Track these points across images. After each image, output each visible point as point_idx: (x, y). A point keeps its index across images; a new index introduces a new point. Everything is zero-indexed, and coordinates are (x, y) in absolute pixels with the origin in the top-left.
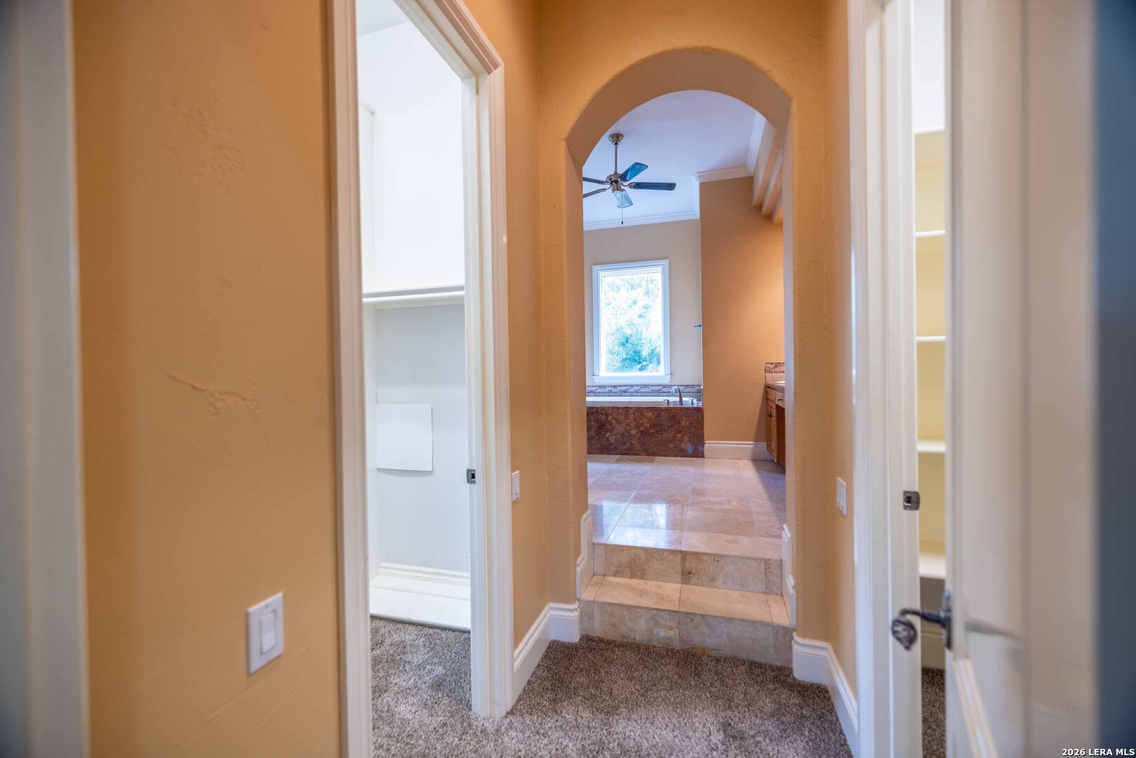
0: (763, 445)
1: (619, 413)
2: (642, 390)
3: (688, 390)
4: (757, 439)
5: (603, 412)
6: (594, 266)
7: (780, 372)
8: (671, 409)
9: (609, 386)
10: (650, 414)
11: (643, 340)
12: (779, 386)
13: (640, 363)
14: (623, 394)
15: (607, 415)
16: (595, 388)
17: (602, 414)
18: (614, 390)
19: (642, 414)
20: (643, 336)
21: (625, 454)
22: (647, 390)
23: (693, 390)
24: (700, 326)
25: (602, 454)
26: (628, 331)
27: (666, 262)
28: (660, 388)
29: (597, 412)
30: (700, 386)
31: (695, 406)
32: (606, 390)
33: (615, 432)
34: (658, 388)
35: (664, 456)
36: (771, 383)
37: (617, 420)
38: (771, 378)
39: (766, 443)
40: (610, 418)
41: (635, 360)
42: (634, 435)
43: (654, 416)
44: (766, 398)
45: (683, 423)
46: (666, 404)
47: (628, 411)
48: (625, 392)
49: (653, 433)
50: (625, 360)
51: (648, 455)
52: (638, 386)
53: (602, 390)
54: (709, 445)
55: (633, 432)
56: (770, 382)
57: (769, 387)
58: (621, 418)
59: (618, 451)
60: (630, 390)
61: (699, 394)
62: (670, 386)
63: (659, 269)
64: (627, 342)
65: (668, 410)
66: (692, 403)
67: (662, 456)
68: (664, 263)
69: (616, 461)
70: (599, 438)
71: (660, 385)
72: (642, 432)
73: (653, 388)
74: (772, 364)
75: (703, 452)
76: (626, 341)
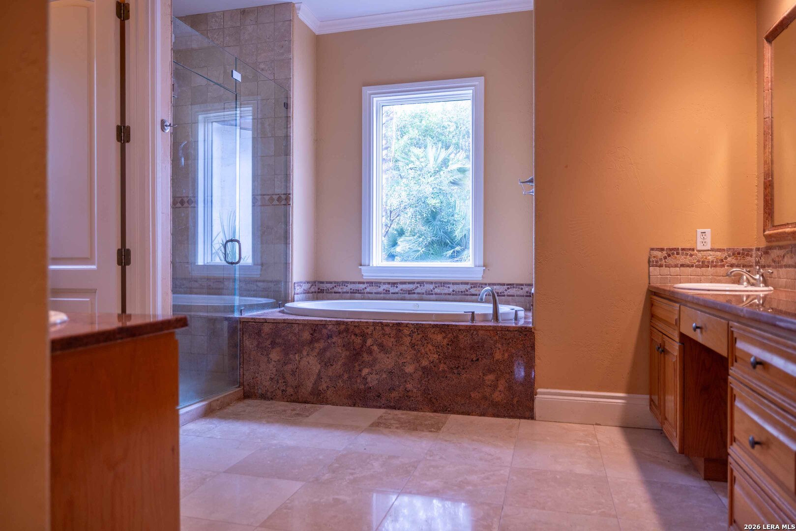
0: (643, 400)
1: (384, 335)
2: (437, 290)
3: (512, 291)
4: (631, 389)
5: (357, 331)
6: (364, 89)
7: (676, 266)
8: (476, 329)
9: (384, 283)
10: (439, 337)
11: (456, 216)
12: (682, 294)
13: (452, 247)
14: (407, 296)
15: (364, 336)
16: (362, 286)
17: (356, 335)
18: (393, 290)
19: (425, 337)
20: (457, 211)
21: (394, 408)
22: (446, 291)
23: (520, 292)
24: (531, 181)
25: (354, 405)
26: (433, 202)
27: (479, 82)
28: (468, 287)
29: (347, 330)
30: (531, 285)
31: (521, 323)
32: (381, 290)
33: (377, 367)
34: (463, 288)
35: (463, 413)
36: (658, 285)
37: (381, 346)
38: (660, 277)
39: (648, 397)
40: (369, 342)
41: (446, 244)
42: (411, 375)
43: (445, 341)
44: (650, 315)
45: (498, 356)
46: (469, 318)
47: (400, 331)
48: (410, 292)
49: (444, 371)
50: (432, 243)
51: (435, 411)
52: (431, 283)
53: (374, 289)
54: (544, 396)
55: (409, 369)
56: (656, 283)
57: (655, 294)
58: (389, 342)
59: (383, 401)
60: (418, 290)
61: (528, 302)
62: (482, 285)
63: (470, 92)
64: (434, 218)
65: (471, 330)
66: (516, 318)
67: (459, 414)
68: (477, 83)
69: (372, 425)
70: (349, 378)
71: (467, 283)
72: (424, 368)
73: (456, 288)
74: (662, 250)
75: (532, 409)
76: (432, 217)
